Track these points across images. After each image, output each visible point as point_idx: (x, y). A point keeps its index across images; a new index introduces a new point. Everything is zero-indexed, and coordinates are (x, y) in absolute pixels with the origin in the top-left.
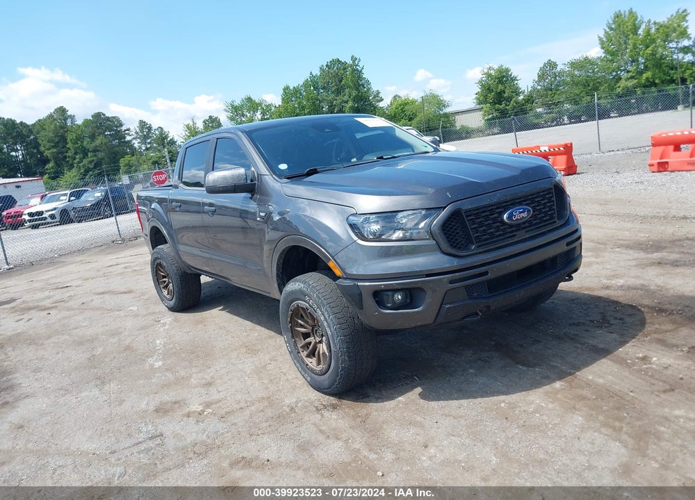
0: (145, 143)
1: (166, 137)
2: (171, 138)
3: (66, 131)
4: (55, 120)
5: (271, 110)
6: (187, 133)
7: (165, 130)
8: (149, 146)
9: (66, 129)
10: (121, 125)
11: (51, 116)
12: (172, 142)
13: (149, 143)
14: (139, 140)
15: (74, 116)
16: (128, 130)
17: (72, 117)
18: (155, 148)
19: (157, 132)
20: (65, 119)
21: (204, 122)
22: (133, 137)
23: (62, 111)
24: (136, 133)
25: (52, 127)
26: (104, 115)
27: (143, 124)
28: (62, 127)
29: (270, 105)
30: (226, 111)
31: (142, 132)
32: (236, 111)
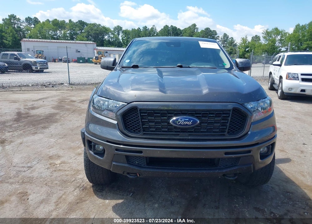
0: (224, 44)
1: (234, 42)
2: (235, 43)
3: (193, 34)
4: (191, 29)
5: (286, 35)
6: (242, 41)
7: (234, 39)
8: (225, 45)
9: (193, 33)
10: (216, 34)
11: (190, 27)
12: (235, 45)
13: (226, 44)
14: (222, 42)
15: (198, 28)
16: (219, 37)
17: (197, 29)
18: (227, 46)
19: (230, 40)
20: (195, 29)
21: (252, 38)
22: (219, 40)
23: (194, 25)
24: (221, 39)
25: (189, 32)
26: (210, 29)
27: (225, 35)
28: (192, 32)
29: (286, 33)
30: (263, 33)
31: (224, 39)
32: (268, 34)
